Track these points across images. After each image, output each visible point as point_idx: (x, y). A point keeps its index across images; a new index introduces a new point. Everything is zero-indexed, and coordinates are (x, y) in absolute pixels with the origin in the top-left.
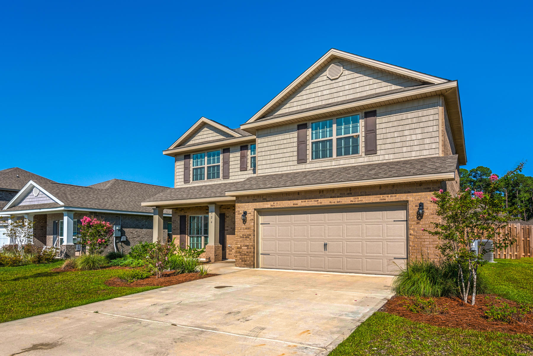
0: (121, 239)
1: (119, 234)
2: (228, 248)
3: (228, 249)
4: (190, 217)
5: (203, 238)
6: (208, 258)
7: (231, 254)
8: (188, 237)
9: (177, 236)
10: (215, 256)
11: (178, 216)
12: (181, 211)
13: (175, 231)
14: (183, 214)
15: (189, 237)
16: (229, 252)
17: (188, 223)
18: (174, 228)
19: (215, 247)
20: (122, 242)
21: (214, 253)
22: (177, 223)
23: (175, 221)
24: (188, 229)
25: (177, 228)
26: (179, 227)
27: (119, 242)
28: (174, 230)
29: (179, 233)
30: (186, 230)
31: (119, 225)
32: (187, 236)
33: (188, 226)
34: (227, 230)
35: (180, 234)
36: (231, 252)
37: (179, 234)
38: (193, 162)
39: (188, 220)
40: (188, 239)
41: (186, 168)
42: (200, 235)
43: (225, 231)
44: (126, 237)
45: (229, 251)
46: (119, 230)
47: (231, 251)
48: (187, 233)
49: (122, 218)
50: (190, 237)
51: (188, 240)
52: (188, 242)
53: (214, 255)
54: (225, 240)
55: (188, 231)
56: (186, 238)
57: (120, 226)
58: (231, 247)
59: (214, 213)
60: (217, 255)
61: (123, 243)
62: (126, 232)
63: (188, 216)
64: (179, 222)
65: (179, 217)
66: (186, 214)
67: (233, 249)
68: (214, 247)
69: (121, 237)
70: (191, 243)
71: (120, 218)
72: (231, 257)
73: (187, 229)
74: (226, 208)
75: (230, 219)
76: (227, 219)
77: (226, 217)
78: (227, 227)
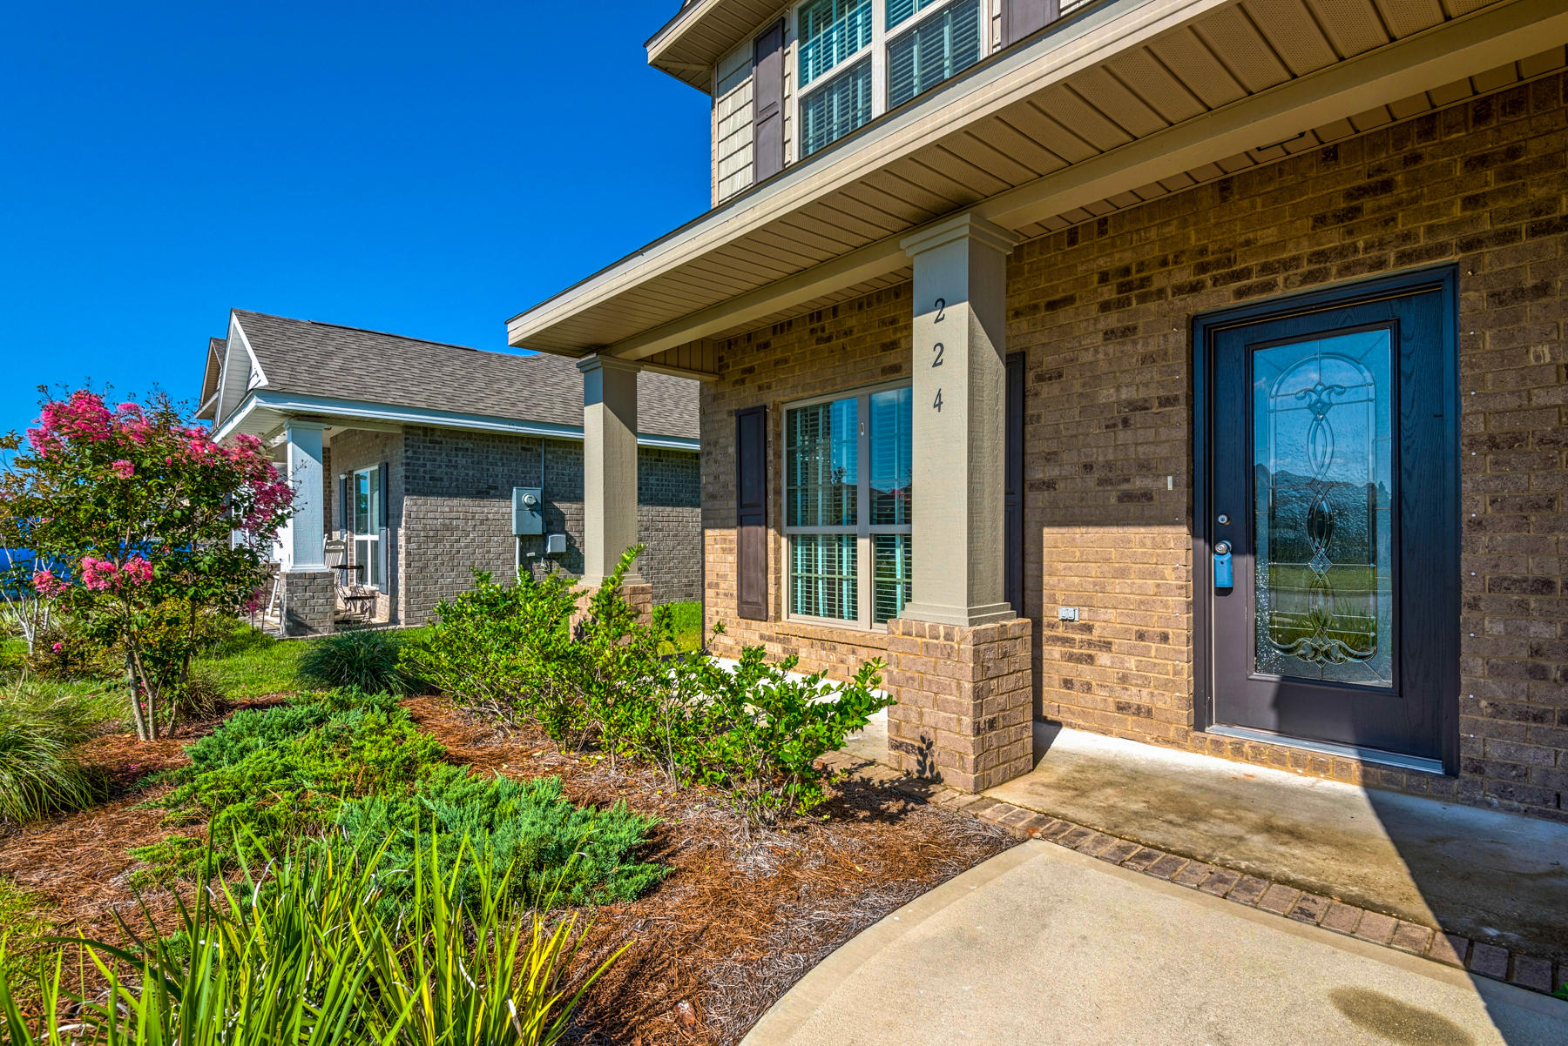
0: (546, 546)
1: (536, 525)
2: (1060, 632)
3: (1056, 639)
4: (791, 414)
5: (864, 545)
6: (910, 736)
7: (1088, 688)
8: (777, 542)
9: (725, 532)
10: (978, 731)
11: (730, 413)
12: (743, 381)
13: (717, 504)
14: (751, 403)
15: (784, 541)
16: (1069, 670)
17: (778, 455)
18: (710, 489)
19: (978, 639)
20: (551, 558)
21: (968, 702)
22: (726, 454)
23: (716, 443)
24: (778, 492)
25: (725, 486)
26: (732, 479)
27: (537, 559)
28: (713, 497)
29: (734, 513)
30: (771, 496)
31: (539, 486)
32: (771, 532)
33: (778, 473)
34: (1050, 485)
35: (741, 522)
36: (1085, 672)
37: (734, 521)
38: (803, 54)
39: (778, 435)
40: (779, 549)
41: (766, 114)
42: (845, 529)
43: (1030, 496)
44: (569, 538)
45: (1071, 658)
46: (532, 507)
47: (1090, 659)
48: (771, 516)
49: (549, 456)
50: (793, 539)
51: (778, 561)
52: (778, 571)
53: (967, 720)
54: (1030, 569)
55: (778, 504)
56: (771, 545)
57: (538, 492)
58: (1088, 628)
59: (959, 313)
60: (992, 724)
61: (555, 564)
62: (567, 517)
63: (776, 408)
64: (732, 450)
65: (734, 418)
66: (769, 398)
67: (1107, 646)
68: (967, 647)
69: (544, 537)
70: (795, 579)
71: (539, 456)
72: (1084, 714)
73: (771, 487)
74: (1035, 307)
75: (1078, 388)
76: (1048, 390)
77: (1040, 378)
78: (1050, 457)
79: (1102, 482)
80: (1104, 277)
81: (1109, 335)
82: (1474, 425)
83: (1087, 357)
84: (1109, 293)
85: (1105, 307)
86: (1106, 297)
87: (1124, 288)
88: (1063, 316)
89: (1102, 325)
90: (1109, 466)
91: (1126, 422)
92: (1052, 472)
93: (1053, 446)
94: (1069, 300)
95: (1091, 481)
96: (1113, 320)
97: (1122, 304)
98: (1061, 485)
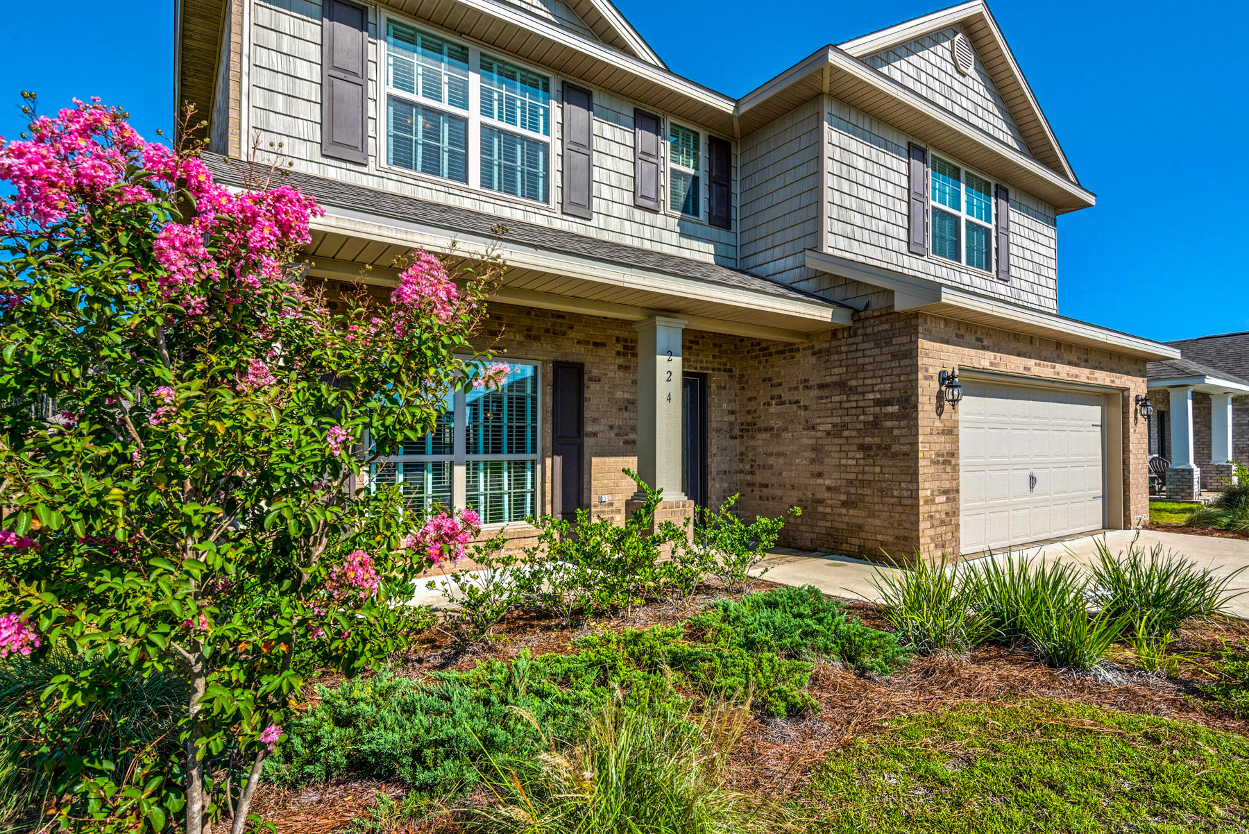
5: (461, 469)
34: (595, 434)
43: (586, 439)
54: (586, 478)
74: (588, 342)
75: (607, 388)
76: (594, 386)
77: (590, 379)
78: (595, 420)
79: (617, 435)
80: (618, 340)
81: (620, 367)
82: (714, 425)
83: (611, 374)
84: (619, 347)
85: (618, 353)
86: (618, 349)
87: (625, 347)
88: (602, 351)
89: (617, 362)
90: (620, 427)
91: (626, 408)
92: (596, 428)
93: (596, 415)
94: (603, 345)
95: (612, 434)
96: (620, 361)
97: (625, 355)
98: (600, 435)
